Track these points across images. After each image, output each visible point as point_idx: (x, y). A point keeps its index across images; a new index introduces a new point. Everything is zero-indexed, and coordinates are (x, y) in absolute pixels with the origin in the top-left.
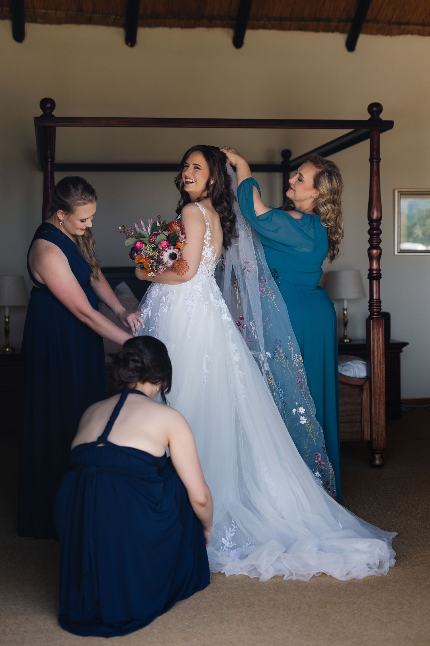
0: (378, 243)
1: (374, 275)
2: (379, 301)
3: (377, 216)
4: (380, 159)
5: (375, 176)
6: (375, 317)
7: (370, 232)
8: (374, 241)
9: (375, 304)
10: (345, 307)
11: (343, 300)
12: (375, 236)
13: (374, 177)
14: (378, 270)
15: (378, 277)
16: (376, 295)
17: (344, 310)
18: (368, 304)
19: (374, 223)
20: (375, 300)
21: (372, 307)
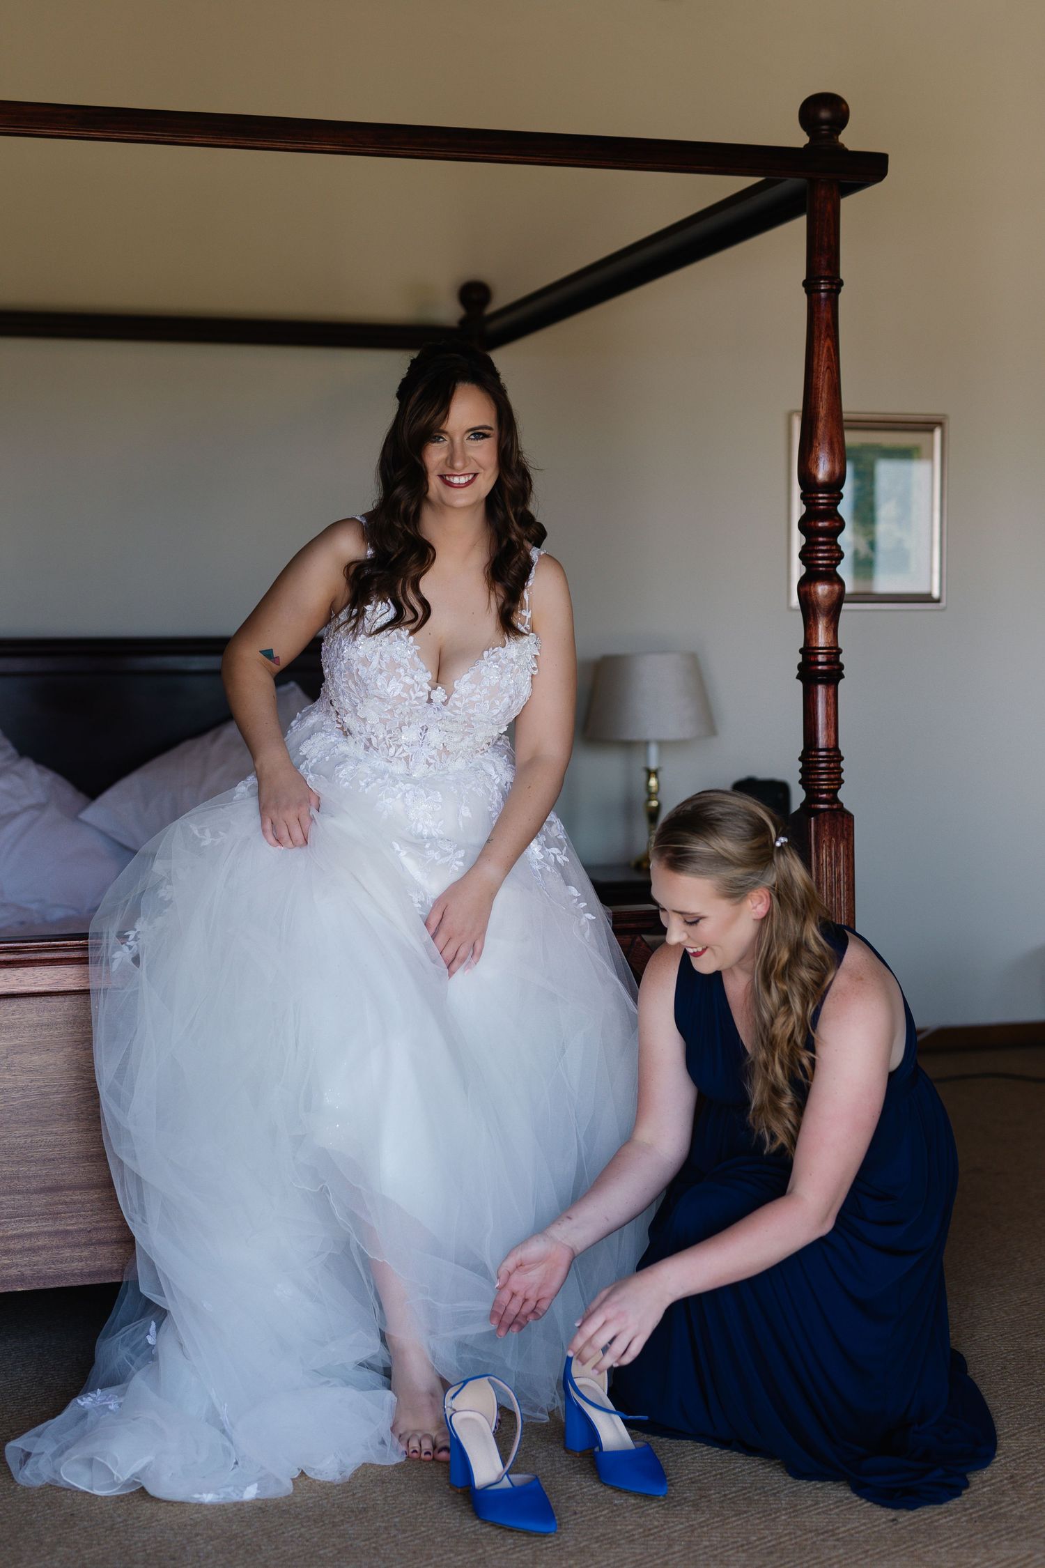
0: (834, 562)
1: (820, 667)
2: (835, 755)
3: (831, 474)
4: (841, 283)
5: (823, 337)
6: (822, 806)
7: (805, 525)
8: (820, 555)
9: (823, 765)
10: (653, 765)
11: (647, 743)
12: (821, 539)
13: (822, 342)
14: (834, 651)
15: (834, 675)
16: (825, 733)
17: (650, 773)
18: (800, 765)
19: (820, 495)
20: (823, 750)
21: (815, 774)
